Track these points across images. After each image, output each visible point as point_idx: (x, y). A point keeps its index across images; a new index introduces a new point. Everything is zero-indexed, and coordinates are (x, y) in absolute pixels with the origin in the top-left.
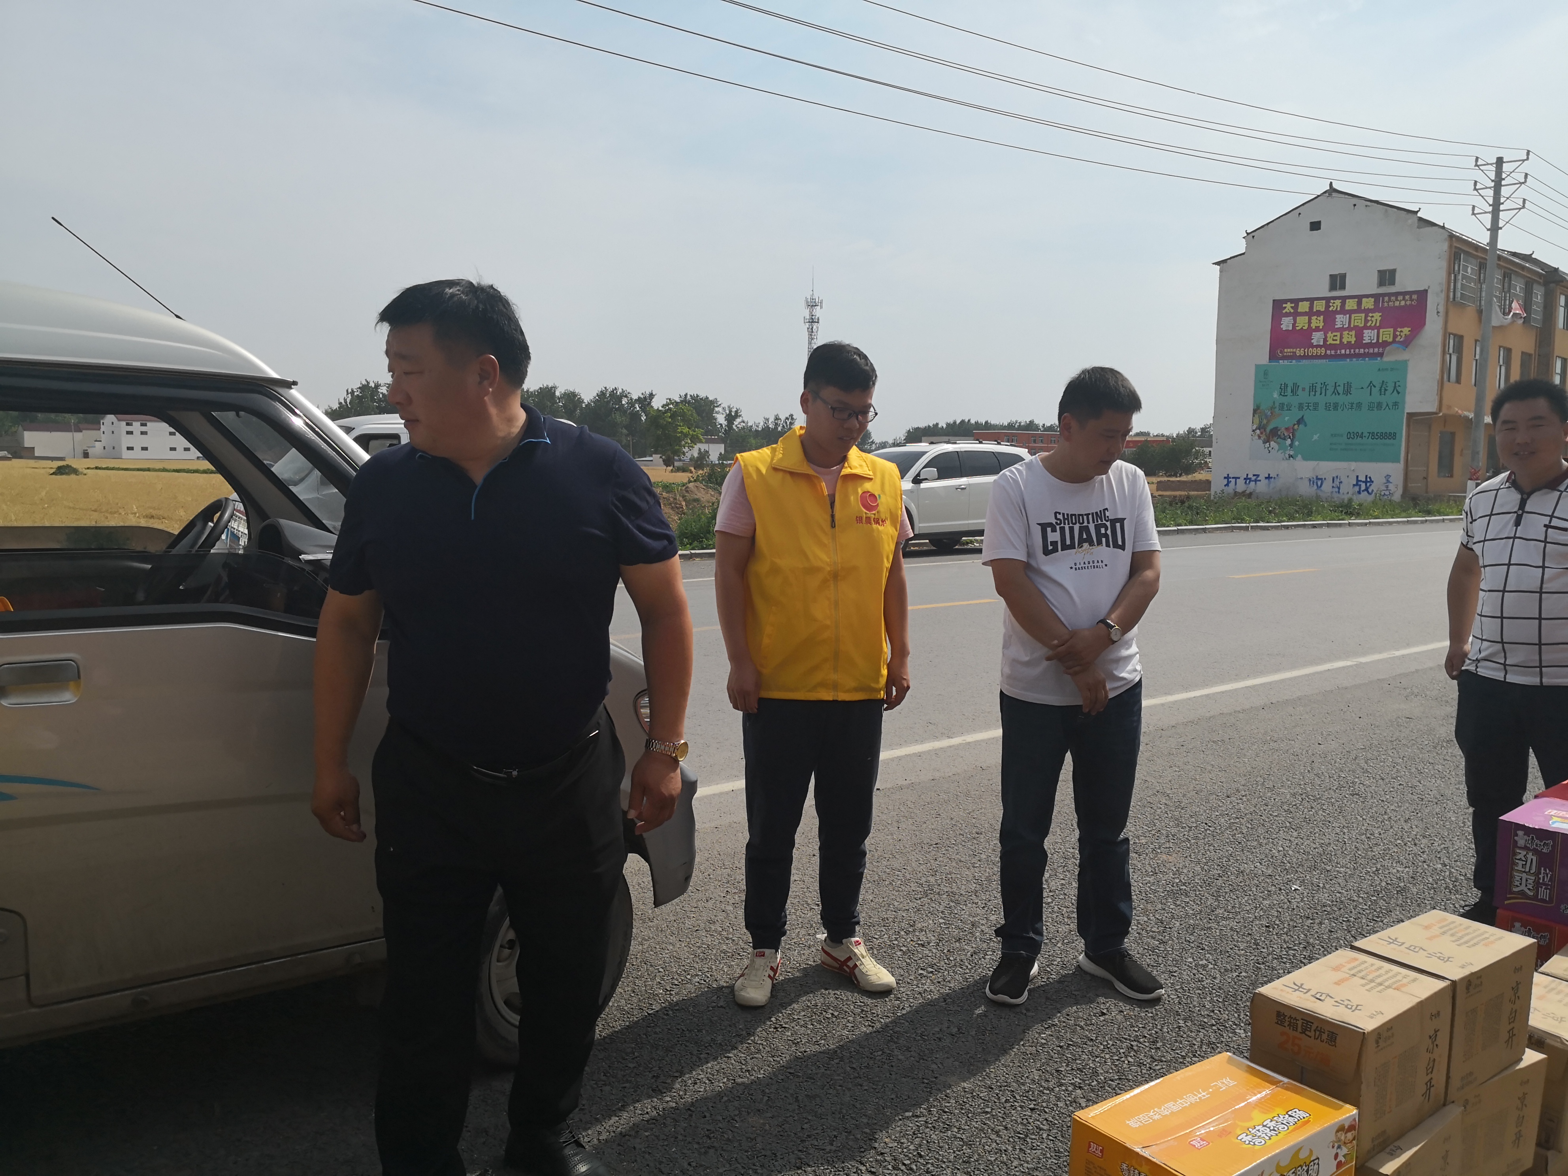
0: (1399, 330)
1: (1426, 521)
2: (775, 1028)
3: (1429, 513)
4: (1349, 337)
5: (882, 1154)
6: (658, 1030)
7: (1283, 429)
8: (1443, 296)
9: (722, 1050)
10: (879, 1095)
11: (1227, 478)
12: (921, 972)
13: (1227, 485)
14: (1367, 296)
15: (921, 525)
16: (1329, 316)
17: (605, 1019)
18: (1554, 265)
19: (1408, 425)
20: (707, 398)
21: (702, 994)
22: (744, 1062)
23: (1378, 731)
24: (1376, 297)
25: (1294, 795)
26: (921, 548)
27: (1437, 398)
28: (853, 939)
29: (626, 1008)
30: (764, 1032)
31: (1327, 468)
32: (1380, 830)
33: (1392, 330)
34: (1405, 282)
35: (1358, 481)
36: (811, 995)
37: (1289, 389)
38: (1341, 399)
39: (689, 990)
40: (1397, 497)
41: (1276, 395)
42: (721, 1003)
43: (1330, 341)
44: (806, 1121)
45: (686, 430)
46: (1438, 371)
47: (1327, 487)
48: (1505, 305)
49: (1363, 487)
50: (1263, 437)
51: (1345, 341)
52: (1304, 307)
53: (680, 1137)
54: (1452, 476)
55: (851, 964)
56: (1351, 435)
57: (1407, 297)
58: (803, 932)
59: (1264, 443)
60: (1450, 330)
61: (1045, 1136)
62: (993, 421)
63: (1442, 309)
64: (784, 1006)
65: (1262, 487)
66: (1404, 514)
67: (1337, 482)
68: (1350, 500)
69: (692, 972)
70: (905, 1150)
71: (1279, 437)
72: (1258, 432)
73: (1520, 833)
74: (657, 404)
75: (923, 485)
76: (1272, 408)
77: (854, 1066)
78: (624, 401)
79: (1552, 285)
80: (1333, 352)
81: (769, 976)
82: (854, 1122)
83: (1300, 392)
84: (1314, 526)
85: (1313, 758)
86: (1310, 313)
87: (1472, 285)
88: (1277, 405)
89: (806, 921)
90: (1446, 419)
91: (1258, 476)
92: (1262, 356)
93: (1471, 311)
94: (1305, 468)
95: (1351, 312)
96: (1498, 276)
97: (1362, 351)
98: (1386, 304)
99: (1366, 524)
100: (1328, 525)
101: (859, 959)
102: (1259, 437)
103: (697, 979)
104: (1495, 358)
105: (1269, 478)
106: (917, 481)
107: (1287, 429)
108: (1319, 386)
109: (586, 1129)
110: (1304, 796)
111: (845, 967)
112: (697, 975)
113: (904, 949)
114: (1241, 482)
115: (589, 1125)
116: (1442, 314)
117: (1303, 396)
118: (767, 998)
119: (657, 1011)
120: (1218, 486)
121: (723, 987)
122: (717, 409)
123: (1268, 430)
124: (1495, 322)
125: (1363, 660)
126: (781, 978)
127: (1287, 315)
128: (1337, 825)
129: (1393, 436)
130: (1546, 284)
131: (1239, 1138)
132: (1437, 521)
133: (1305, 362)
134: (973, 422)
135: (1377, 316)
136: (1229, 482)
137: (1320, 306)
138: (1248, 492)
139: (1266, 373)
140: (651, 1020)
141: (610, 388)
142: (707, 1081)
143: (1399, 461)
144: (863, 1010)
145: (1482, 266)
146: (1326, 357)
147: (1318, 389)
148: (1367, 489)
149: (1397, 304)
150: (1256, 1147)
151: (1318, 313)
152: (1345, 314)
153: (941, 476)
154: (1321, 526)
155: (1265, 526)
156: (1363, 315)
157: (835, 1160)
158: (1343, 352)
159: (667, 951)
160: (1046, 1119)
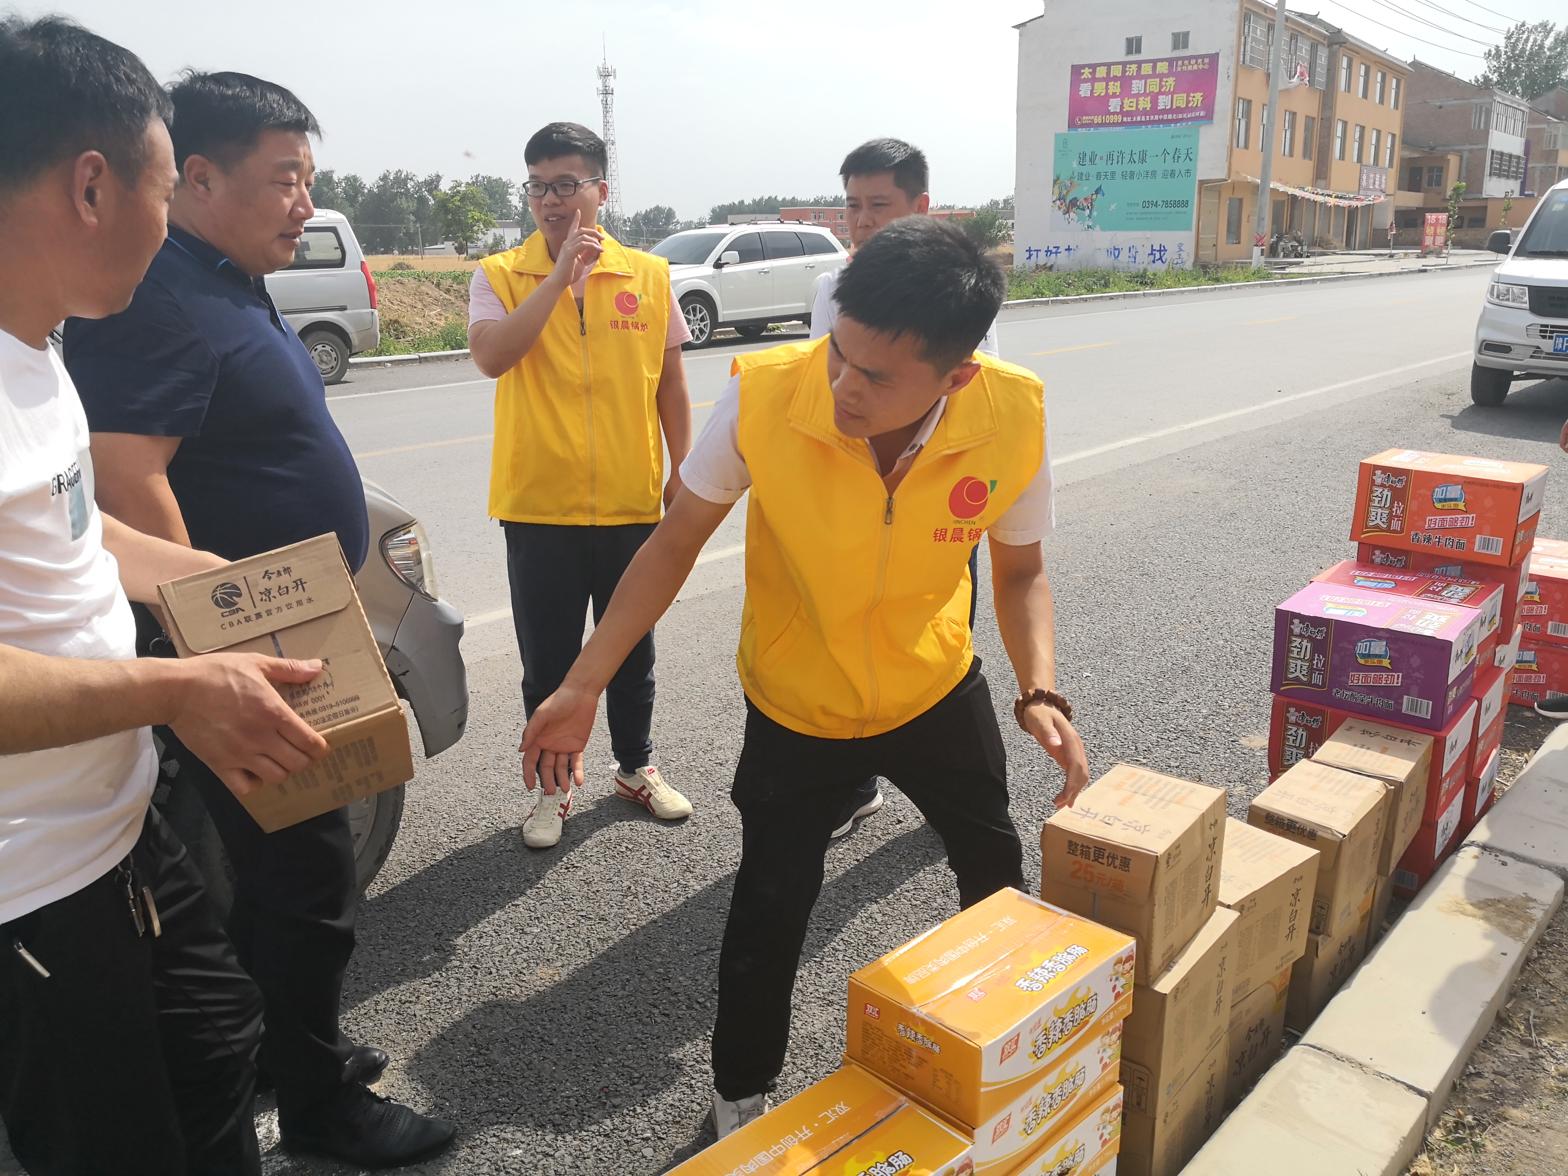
0: (1192, 95)
1: (1215, 288)
2: (567, 868)
3: (1217, 280)
4: (1145, 104)
5: (676, 994)
6: (441, 882)
7: (1082, 199)
8: (1234, 58)
9: (510, 898)
10: (673, 931)
11: (1029, 250)
12: (719, 793)
13: (1029, 258)
14: (1162, 60)
15: (725, 312)
16: (1125, 81)
17: (385, 876)
18: (1338, 26)
19: (1200, 193)
20: (500, 179)
21: (489, 839)
22: (532, 909)
23: (1167, 508)
24: (1171, 61)
25: (1086, 579)
26: (727, 337)
27: (1226, 164)
28: (646, 768)
29: (407, 861)
30: (554, 874)
31: (1123, 238)
32: (1167, 609)
33: (1185, 95)
34: (1198, 46)
35: (1152, 250)
36: (605, 829)
37: (1087, 158)
38: (1137, 168)
39: (476, 836)
40: (1189, 265)
41: (1075, 165)
42: (510, 847)
43: (1126, 108)
44: (598, 966)
45: (477, 215)
46: (1228, 137)
47: (1124, 257)
48: (1291, 68)
49: (1158, 256)
50: (1064, 208)
51: (1141, 107)
52: (1101, 72)
53: (464, 998)
54: (1239, 243)
55: (645, 793)
56: (1147, 204)
57: (1200, 61)
58: (598, 761)
59: (1064, 214)
60: (1239, 95)
61: (840, 957)
62: (801, 197)
63: (1232, 73)
64: (576, 843)
65: (1062, 259)
66: (1195, 283)
67: (1133, 251)
68: (1145, 270)
69: (480, 815)
70: (700, 988)
71: (1078, 207)
72: (1058, 202)
73: (1296, 621)
74: (445, 186)
75: (725, 270)
76: (1072, 178)
77: (648, 901)
78: (410, 184)
79: (1336, 47)
80: (1129, 119)
81: (560, 814)
82: (647, 962)
83: (1097, 160)
84: (1111, 298)
85: (1106, 540)
86: (1108, 79)
87: (1261, 47)
88: (1076, 175)
89: (601, 749)
90: (1234, 186)
91: (1058, 248)
92: (1062, 125)
93: (1259, 74)
94: (1103, 239)
95: (1146, 77)
96: (1286, 38)
97: (1157, 117)
98: (1179, 69)
99: (1160, 294)
100: (1124, 296)
101: (653, 788)
102: (1059, 208)
103: (484, 823)
104: (1281, 123)
105: (1069, 249)
106: (718, 265)
107: (1086, 199)
108: (1116, 154)
109: (362, 1001)
110: (1096, 580)
111: (640, 797)
112: (484, 818)
113: (702, 770)
114: (1042, 254)
115: (366, 995)
116: (1232, 78)
117: (1101, 166)
118: (557, 837)
119: (441, 862)
120: (1020, 260)
121: (512, 828)
122: (510, 190)
123: (1068, 201)
124: (1281, 87)
125: (1154, 435)
126: (574, 813)
127: (1086, 81)
128: (1127, 607)
129: (1185, 204)
130: (1330, 45)
131: (1018, 984)
132: (1225, 289)
133: (1102, 130)
134: (780, 199)
135: (1171, 81)
136: (1030, 256)
137: (1116, 71)
138: (1049, 264)
139: (1065, 143)
140: (435, 871)
141: (393, 170)
142: (494, 934)
143: (1190, 229)
144: (658, 840)
145: (1271, 27)
146: (1122, 124)
147: (1115, 158)
148: (1161, 258)
149: (1190, 68)
150: (1034, 993)
151: (1115, 79)
152: (1141, 80)
153: (743, 259)
154: (1118, 297)
155: (1065, 300)
156: (1158, 80)
157: (627, 1005)
158: (1139, 119)
159: (452, 795)
160: (842, 939)
